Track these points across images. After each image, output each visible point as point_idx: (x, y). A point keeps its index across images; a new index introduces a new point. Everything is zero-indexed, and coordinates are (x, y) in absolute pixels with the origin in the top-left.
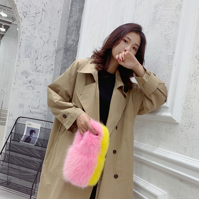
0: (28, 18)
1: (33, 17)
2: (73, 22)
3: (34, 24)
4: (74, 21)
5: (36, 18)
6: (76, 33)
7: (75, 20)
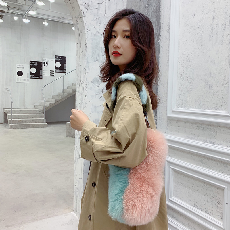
0: (91, 10)
1: (96, 8)
3: (98, 17)
4: (153, 10)
5: (99, 10)
6: (156, 25)
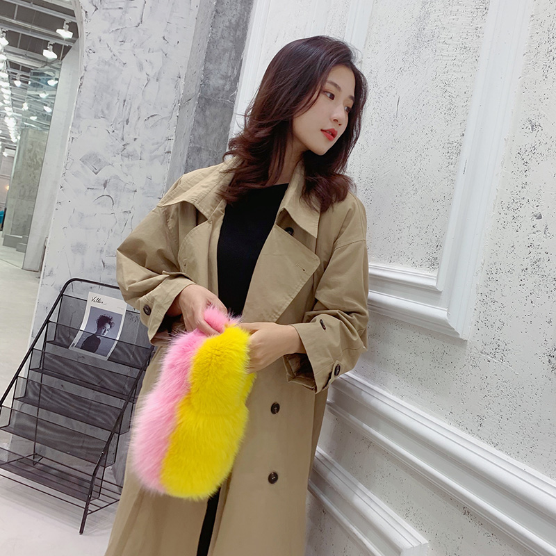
2: (226, 27)
4: (227, 24)
5: (126, 12)
6: (232, 57)
7: (230, 23)
